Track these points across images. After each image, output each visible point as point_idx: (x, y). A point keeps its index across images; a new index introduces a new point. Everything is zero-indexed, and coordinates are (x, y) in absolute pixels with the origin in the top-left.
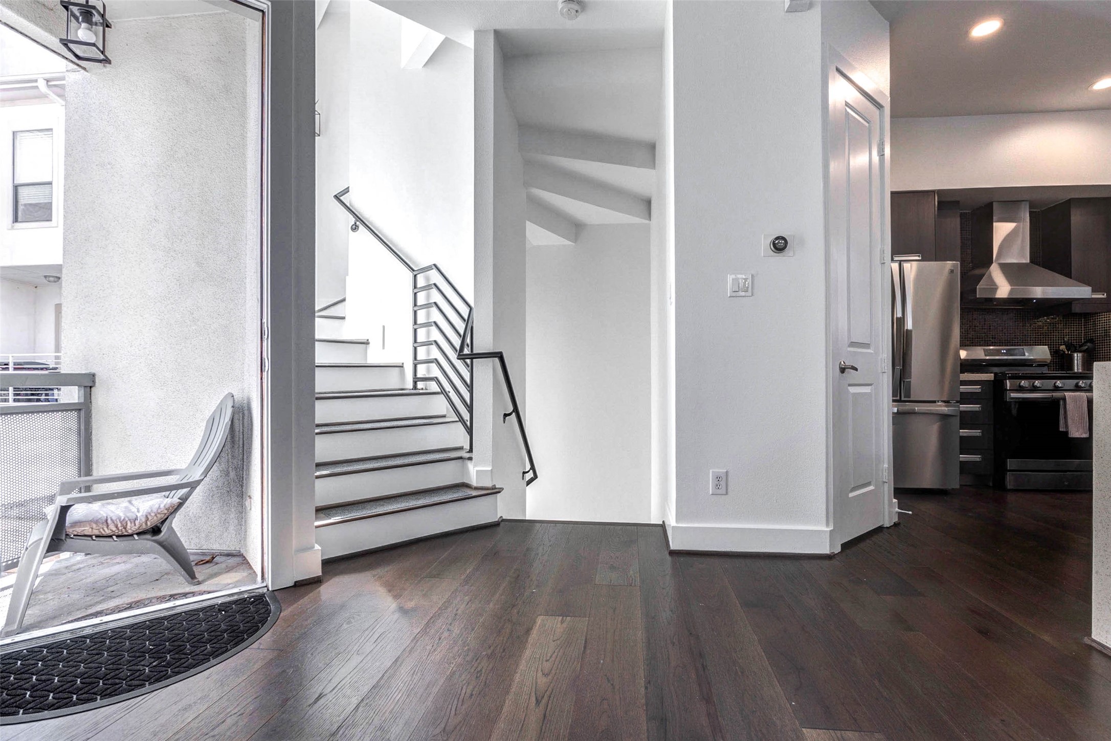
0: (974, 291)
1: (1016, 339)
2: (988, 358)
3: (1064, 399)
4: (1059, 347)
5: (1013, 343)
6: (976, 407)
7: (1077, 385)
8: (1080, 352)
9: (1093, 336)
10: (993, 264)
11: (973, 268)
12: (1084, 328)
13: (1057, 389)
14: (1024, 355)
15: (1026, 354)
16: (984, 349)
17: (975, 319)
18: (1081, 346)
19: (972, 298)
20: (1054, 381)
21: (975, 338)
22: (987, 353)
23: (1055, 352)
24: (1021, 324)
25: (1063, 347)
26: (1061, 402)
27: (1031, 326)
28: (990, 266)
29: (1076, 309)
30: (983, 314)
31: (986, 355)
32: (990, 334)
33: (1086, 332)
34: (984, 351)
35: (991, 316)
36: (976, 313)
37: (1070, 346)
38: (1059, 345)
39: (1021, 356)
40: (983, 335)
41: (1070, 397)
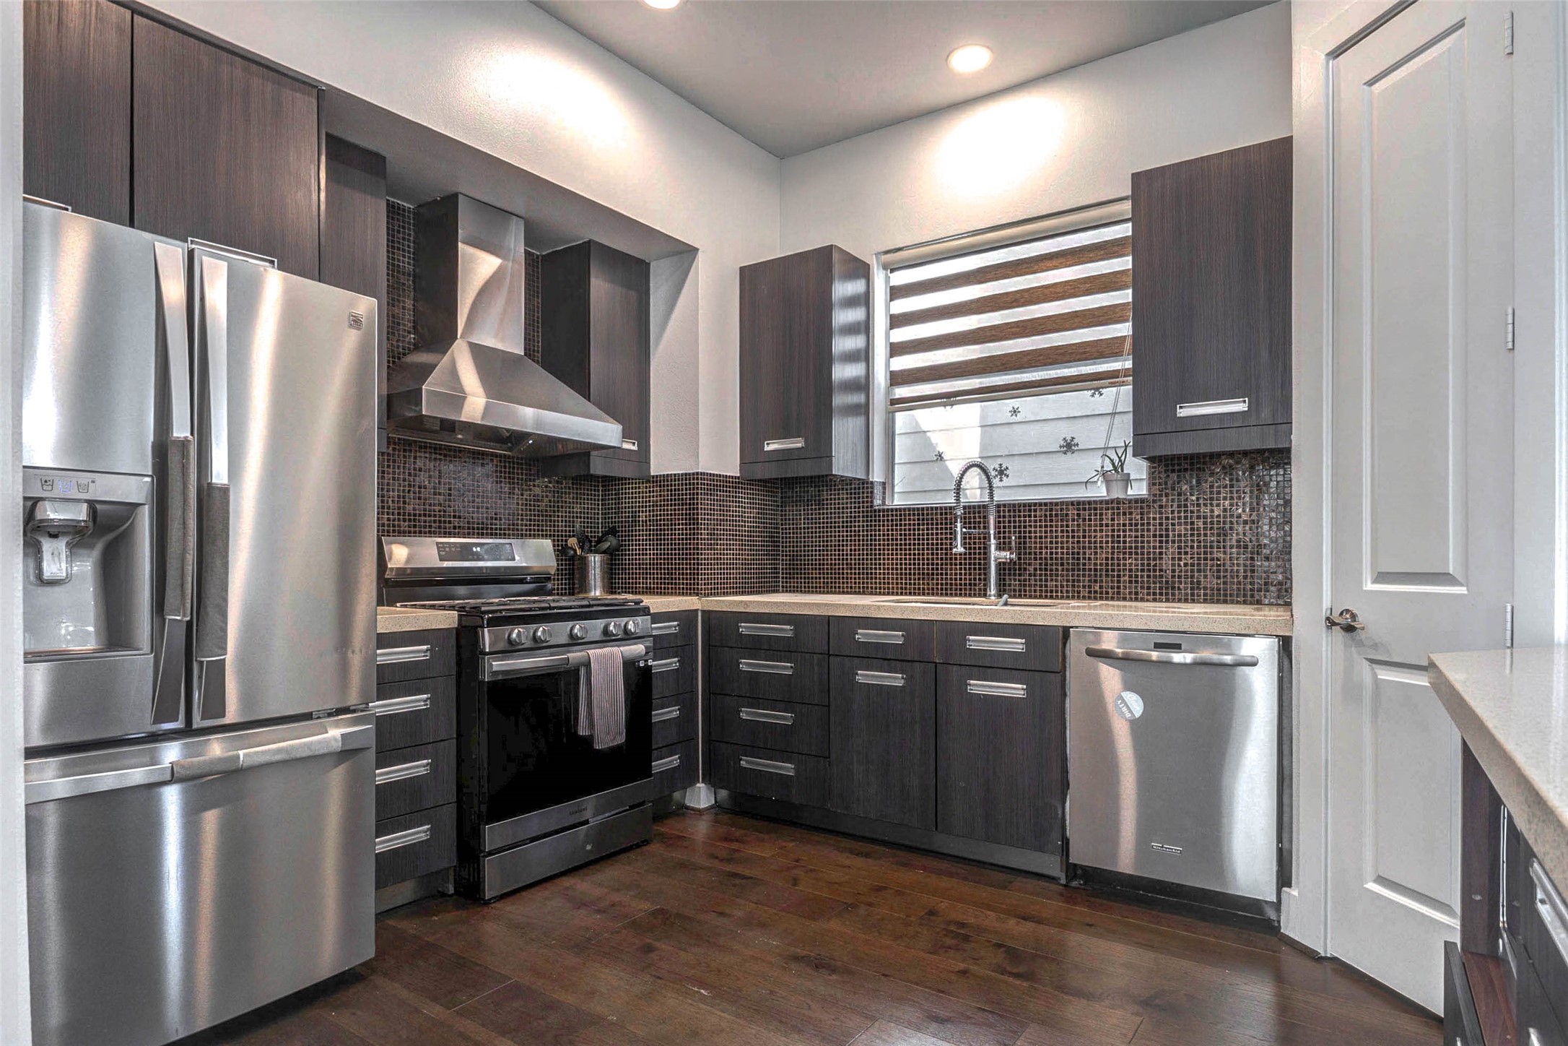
0: (415, 396)
1: (498, 522)
2: (446, 564)
3: (588, 665)
4: (566, 541)
5: (491, 529)
6: (416, 702)
7: (606, 631)
8: (596, 552)
9: (615, 522)
10: (457, 341)
11: (417, 347)
12: (602, 505)
13: (574, 641)
14: (513, 559)
15: (517, 558)
16: (437, 543)
17: (420, 470)
18: (600, 541)
19: (412, 414)
20: (570, 624)
21: (420, 515)
22: (445, 552)
23: (562, 551)
24: (506, 490)
25: (573, 542)
26: (583, 671)
27: (522, 495)
28: (452, 344)
29: (598, 467)
30: (435, 459)
31: (442, 559)
32: (449, 506)
33: (605, 514)
34: (438, 548)
35: (451, 466)
36: (422, 455)
37: (583, 541)
38: (566, 536)
39: (508, 560)
40: (437, 508)
41: (597, 657)
